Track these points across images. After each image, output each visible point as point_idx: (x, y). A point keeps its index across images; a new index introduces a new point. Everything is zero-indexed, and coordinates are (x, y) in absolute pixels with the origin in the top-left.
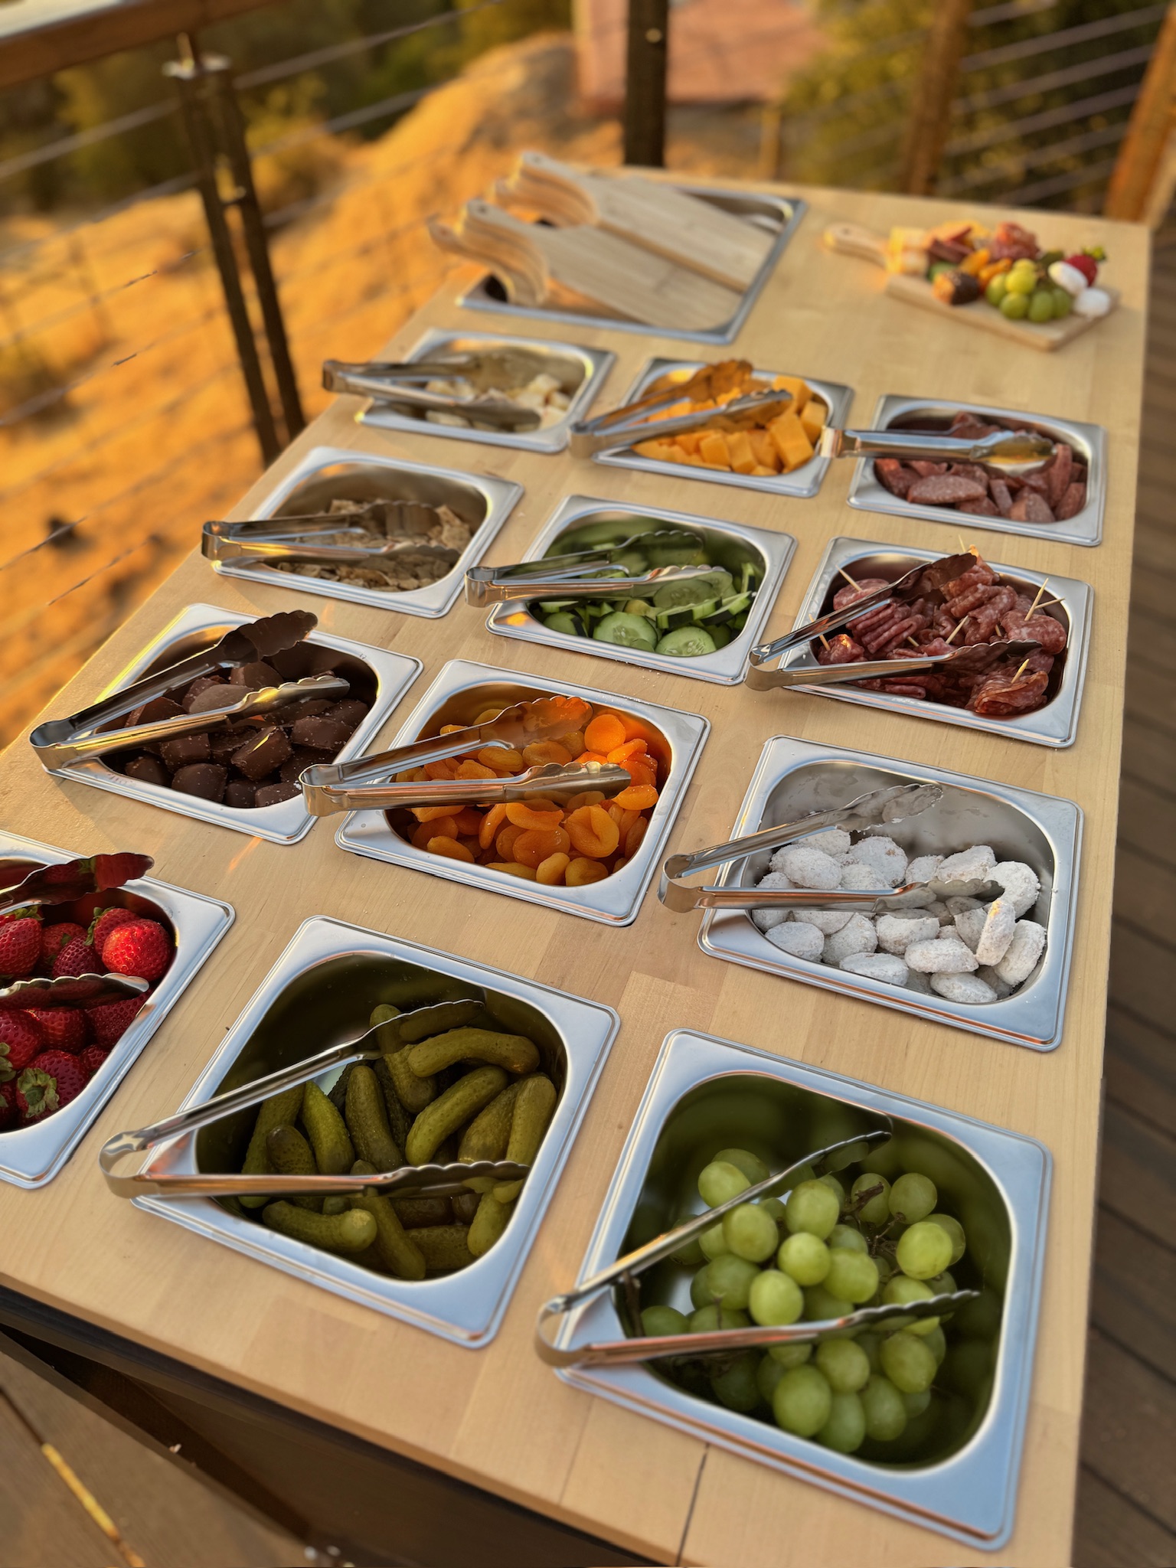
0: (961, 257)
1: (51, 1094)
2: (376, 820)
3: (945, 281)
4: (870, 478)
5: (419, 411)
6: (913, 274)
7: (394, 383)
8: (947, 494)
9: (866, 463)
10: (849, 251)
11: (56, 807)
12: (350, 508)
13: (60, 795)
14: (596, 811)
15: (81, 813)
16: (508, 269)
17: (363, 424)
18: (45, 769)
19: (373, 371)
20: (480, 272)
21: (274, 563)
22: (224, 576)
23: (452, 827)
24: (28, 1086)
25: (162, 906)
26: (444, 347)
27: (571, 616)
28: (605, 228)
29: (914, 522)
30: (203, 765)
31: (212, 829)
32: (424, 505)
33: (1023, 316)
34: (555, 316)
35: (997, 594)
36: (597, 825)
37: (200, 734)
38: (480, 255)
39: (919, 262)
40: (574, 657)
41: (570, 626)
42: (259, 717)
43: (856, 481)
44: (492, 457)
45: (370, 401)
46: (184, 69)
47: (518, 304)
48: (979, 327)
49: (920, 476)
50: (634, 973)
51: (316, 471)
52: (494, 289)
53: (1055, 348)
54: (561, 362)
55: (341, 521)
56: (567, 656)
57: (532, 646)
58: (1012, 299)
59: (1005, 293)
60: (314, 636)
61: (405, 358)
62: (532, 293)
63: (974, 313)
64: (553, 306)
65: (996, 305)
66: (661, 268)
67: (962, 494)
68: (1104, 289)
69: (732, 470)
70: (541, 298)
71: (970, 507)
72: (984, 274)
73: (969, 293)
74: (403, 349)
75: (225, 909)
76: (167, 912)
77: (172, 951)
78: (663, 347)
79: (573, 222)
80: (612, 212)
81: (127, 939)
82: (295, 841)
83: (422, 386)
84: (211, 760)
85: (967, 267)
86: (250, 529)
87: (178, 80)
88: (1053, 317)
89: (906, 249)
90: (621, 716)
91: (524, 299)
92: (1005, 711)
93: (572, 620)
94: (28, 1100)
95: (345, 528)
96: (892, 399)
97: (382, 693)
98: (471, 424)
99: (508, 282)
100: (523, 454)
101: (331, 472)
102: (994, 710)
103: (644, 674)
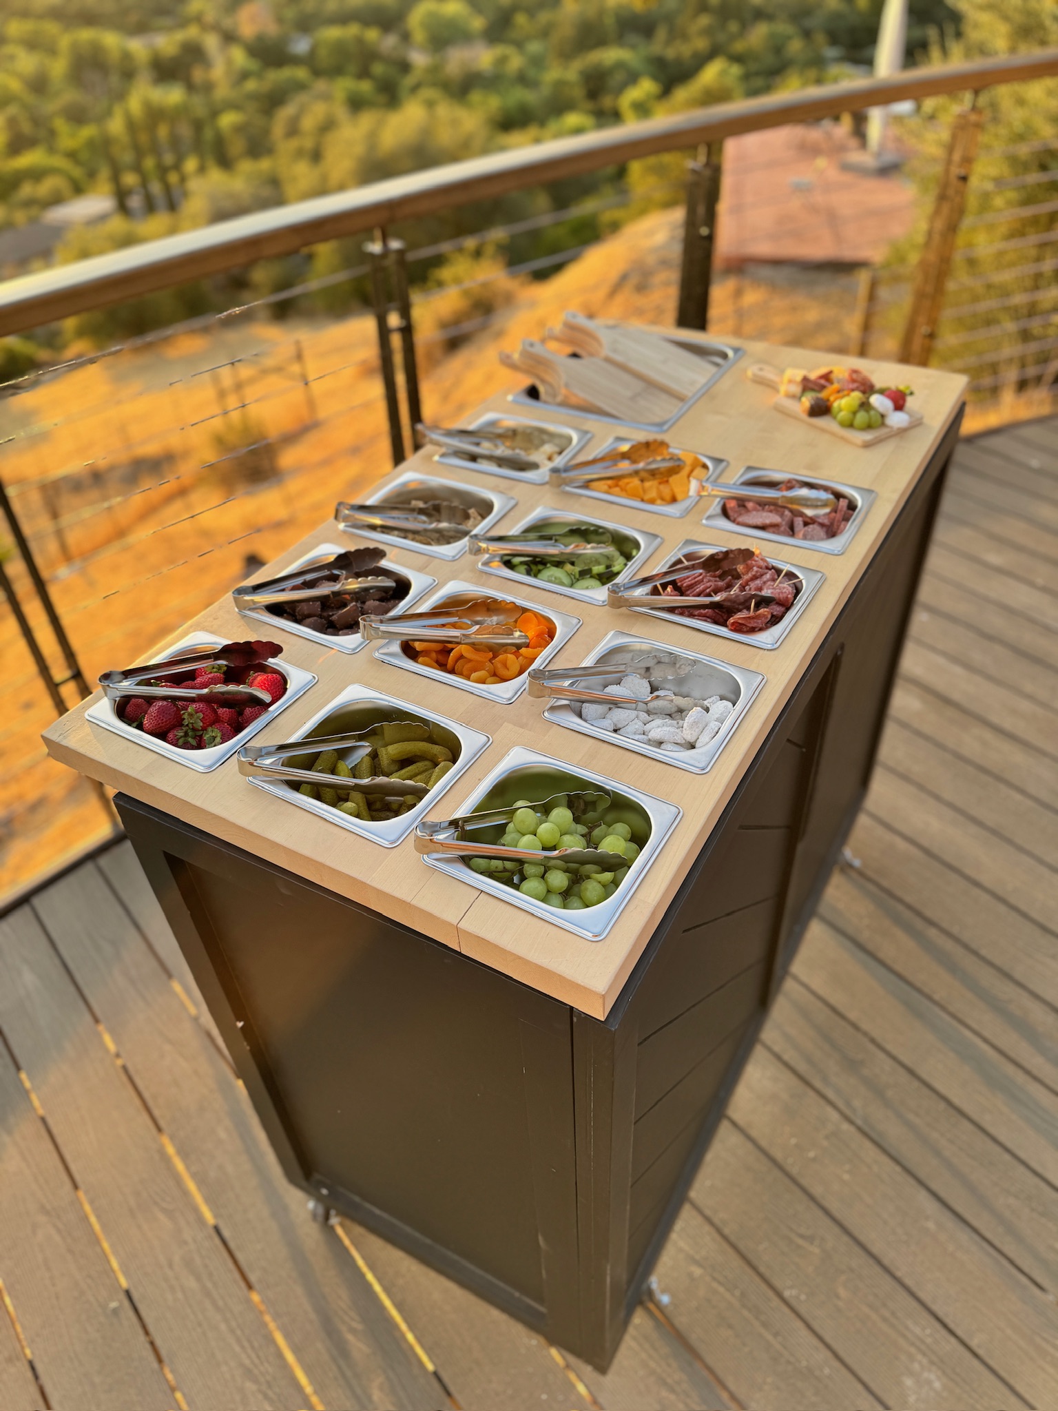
0: (823, 387)
1: (218, 740)
2: (396, 648)
3: (807, 401)
4: (718, 510)
5: (474, 458)
6: (793, 397)
7: (461, 441)
8: (759, 521)
9: (719, 502)
10: (760, 381)
11: (240, 627)
12: (421, 504)
13: (242, 622)
14: (511, 657)
15: (252, 631)
16: (543, 381)
17: (438, 462)
18: (237, 610)
19: (450, 433)
20: (527, 381)
21: (373, 528)
22: (344, 532)
23: (434, 655)
24: (207, 736)
25: (283, 672)
26: (493, 423)
27: (526, 567)
28: (608, 360)
29: (736, 535)
30: (315, 618)
31: (314, 644)
32: (461, 507)
33: (850, 425)
34: (563, 410)
35: (766, 573)
36: (509, 663)
37: (317, 601)
38: (528, 371)
39: (796, 389)
40: (520, 585)
41: (524, 571)
42: (347, 596)
43: (710, 512)
44: (504, 484)
45: (443, 450)
46: (375, 248)
47: (545, 402)
48: (823, 430)
49: (748, 511)
50: (506, 723)
51: (405, 484)
52: (533, 393)
53: (867, 445)
54: (560, 436)
55: (413, 510)
56: (516, 584)
57: (499, 578)
58: (843, 415)
59: (840, 410)
60: (384, 563)
61: (471, 427)
62: (554, 396)
63: (821, 422)
64: (565, 404)
65: (835, 418)
66: (638, 386)
67: (768, 521)
68: (908, 413)
69: (642, 500)
70: (559, 399)
71: (772, 529)
72: (832, 399)
73: (821, 410)
74: (470, 423)
75: (314, 677)
76: (285, 675)
77: (285, 689)
78: (622, 431)
79: (591, 355)
80: (615, 351)
81: (265, 679)
82: (354, 652)
83: (478, 444)
84: (321, 617)
85: (823, 395)
86: (363, 508)
87: (372, 255)
88: (869, 427)
89: (790, 381)
90: (536, 614)
91: (549, 399)
92: (745, 630)
93: (526, 569)
94: (207, 741)
95: (415, 515)
96: (750, 468)
97: (412, 592)
98: (500, 466)
99: (542, 389)
100: (522, 485)
101: (412, 486)
102: (738, 628)
103: (555, 595)
